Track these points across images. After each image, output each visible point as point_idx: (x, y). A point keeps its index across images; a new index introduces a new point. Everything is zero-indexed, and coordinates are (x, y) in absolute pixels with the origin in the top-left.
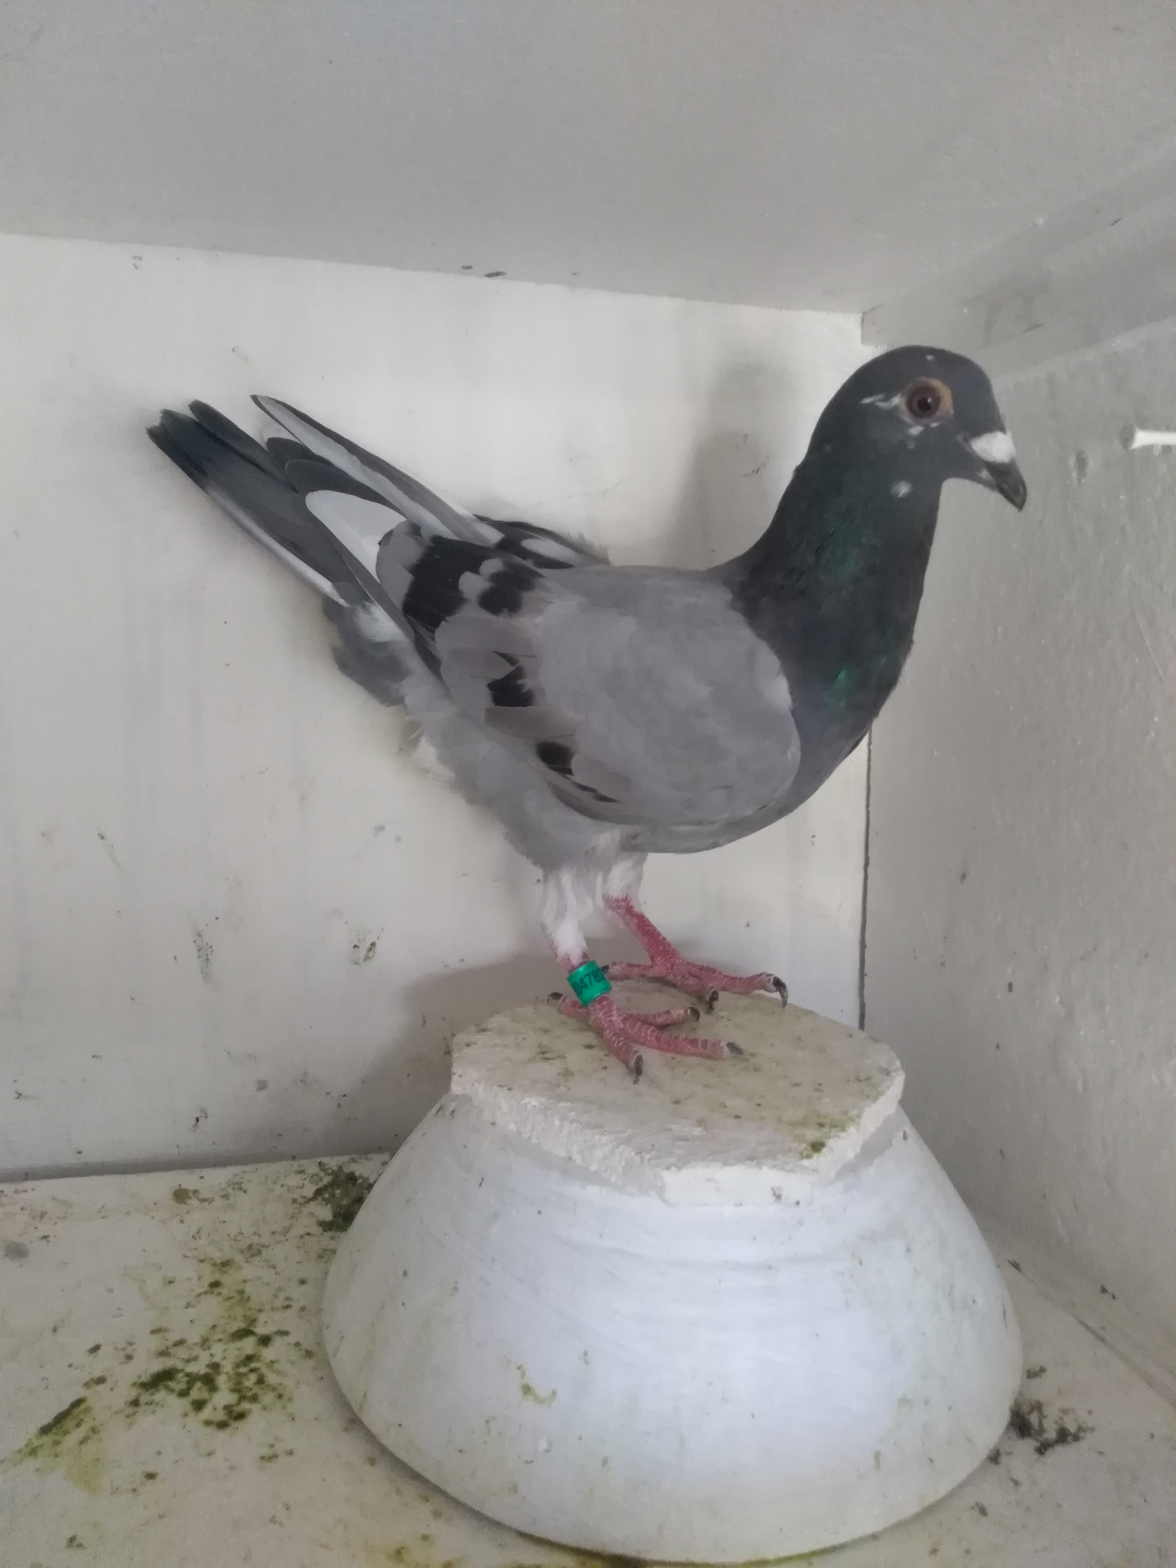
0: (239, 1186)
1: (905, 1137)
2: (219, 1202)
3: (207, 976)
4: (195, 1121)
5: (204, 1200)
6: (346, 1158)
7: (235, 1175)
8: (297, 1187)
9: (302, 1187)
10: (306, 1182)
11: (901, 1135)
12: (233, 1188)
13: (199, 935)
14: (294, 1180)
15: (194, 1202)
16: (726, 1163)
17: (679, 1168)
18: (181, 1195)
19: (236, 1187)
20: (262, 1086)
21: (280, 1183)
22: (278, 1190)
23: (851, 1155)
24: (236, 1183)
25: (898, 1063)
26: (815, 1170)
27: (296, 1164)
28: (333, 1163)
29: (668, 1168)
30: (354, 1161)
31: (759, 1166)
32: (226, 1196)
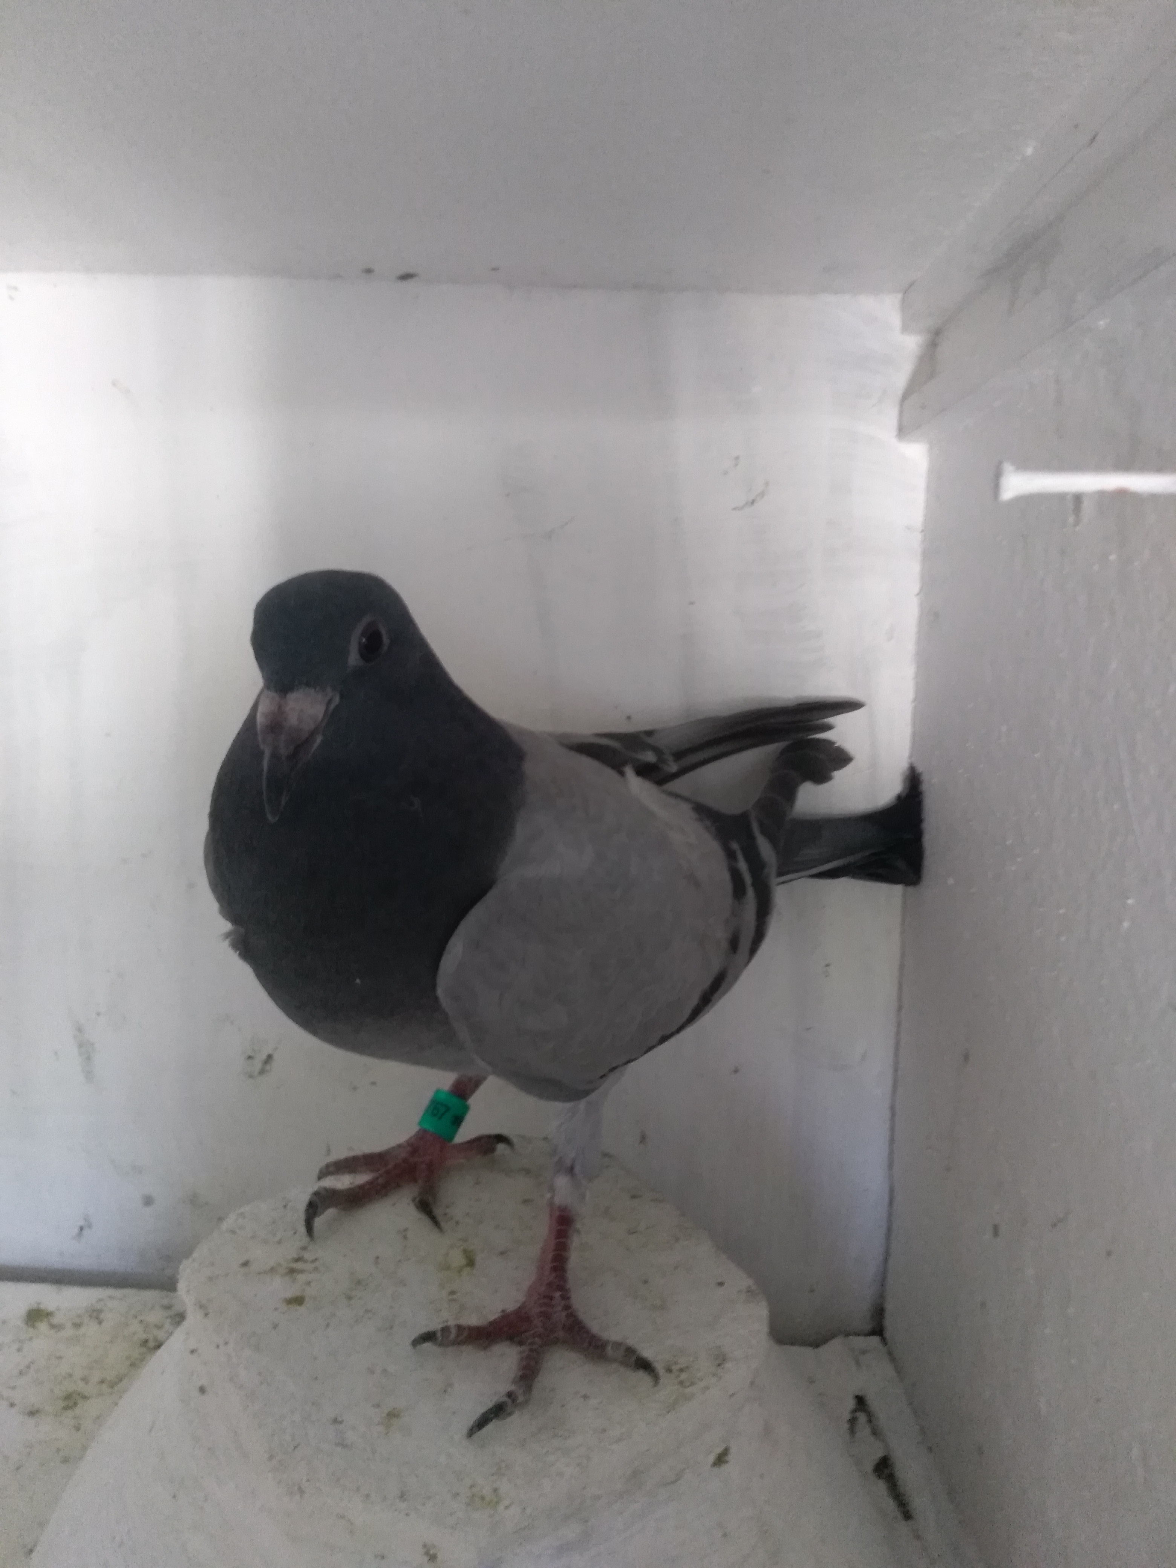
2: (69, 1332)
3: (89, 1075)
4: (77, 1230)
5: (53, 1326)
9: (161, 1327)
12: (91, 1316)
13: (80, 1029)
14: (156, 1316)
18: (35, 1317)
19: (95, 1314)
20: (148, 1201)
21: (139, 1319)
22: (135, 1326)
32: (77, 1326)
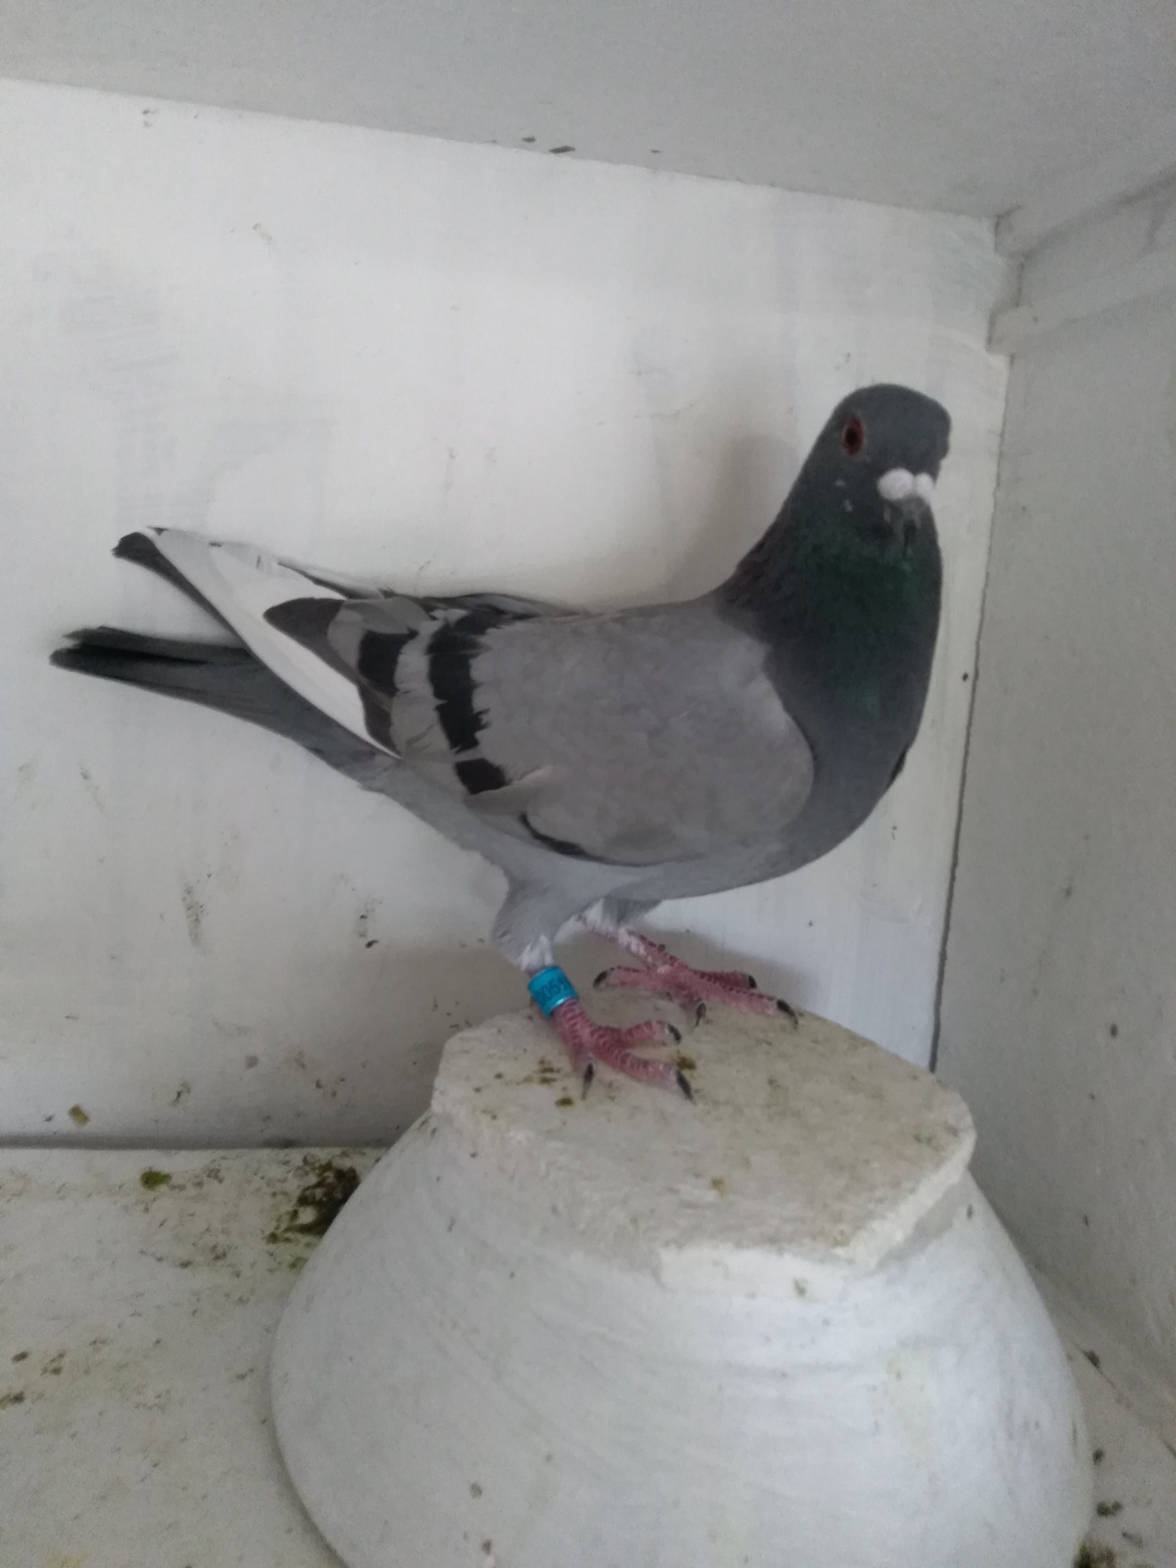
0: (214, 1174)
1: (970, 1213)
2: (191, 1191)
3: (196, 937)
4: (175, 1096)
5: (174, 1187)
6: (337, 1151)
7: (214, 1161)
8: (279, 1181)
9: (285, 1180)
10: (291, 1175)
11: (964, 1211)
12: (209, 1176)
13: (189, 891)
14: (276, 1172)
15: (163, 1188)
16: (739, 1245)
17: (680, 1246)
18: (152, 1179)
19: (213, 1174)
20: (252, 1062)
21: (260, 1175)
22: (257, 1182)
23: (899, 1237)
24: (212, 1170)
25: (968, 1120)
26: (850, 1262)
27: (282, 1154)
28: (322, 1155)
29: (666, 1244)
30: (344, 1154)
31: (781, 1252)
32: (199, 1184)
